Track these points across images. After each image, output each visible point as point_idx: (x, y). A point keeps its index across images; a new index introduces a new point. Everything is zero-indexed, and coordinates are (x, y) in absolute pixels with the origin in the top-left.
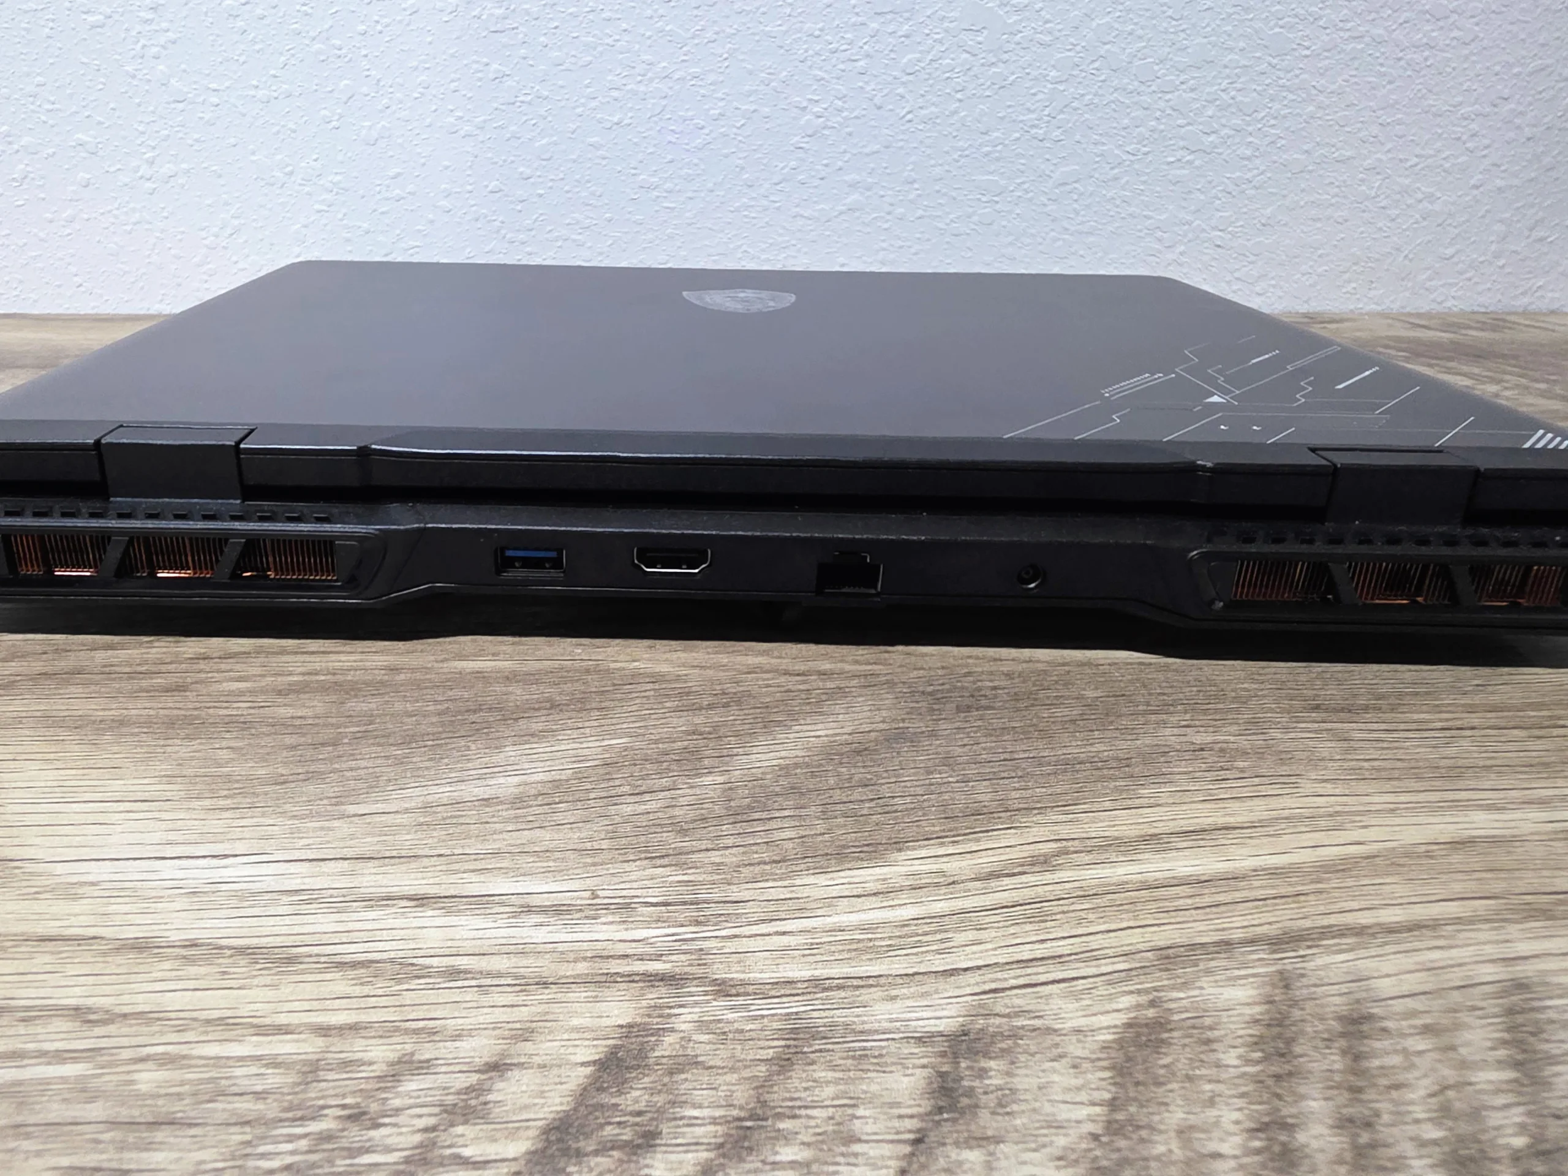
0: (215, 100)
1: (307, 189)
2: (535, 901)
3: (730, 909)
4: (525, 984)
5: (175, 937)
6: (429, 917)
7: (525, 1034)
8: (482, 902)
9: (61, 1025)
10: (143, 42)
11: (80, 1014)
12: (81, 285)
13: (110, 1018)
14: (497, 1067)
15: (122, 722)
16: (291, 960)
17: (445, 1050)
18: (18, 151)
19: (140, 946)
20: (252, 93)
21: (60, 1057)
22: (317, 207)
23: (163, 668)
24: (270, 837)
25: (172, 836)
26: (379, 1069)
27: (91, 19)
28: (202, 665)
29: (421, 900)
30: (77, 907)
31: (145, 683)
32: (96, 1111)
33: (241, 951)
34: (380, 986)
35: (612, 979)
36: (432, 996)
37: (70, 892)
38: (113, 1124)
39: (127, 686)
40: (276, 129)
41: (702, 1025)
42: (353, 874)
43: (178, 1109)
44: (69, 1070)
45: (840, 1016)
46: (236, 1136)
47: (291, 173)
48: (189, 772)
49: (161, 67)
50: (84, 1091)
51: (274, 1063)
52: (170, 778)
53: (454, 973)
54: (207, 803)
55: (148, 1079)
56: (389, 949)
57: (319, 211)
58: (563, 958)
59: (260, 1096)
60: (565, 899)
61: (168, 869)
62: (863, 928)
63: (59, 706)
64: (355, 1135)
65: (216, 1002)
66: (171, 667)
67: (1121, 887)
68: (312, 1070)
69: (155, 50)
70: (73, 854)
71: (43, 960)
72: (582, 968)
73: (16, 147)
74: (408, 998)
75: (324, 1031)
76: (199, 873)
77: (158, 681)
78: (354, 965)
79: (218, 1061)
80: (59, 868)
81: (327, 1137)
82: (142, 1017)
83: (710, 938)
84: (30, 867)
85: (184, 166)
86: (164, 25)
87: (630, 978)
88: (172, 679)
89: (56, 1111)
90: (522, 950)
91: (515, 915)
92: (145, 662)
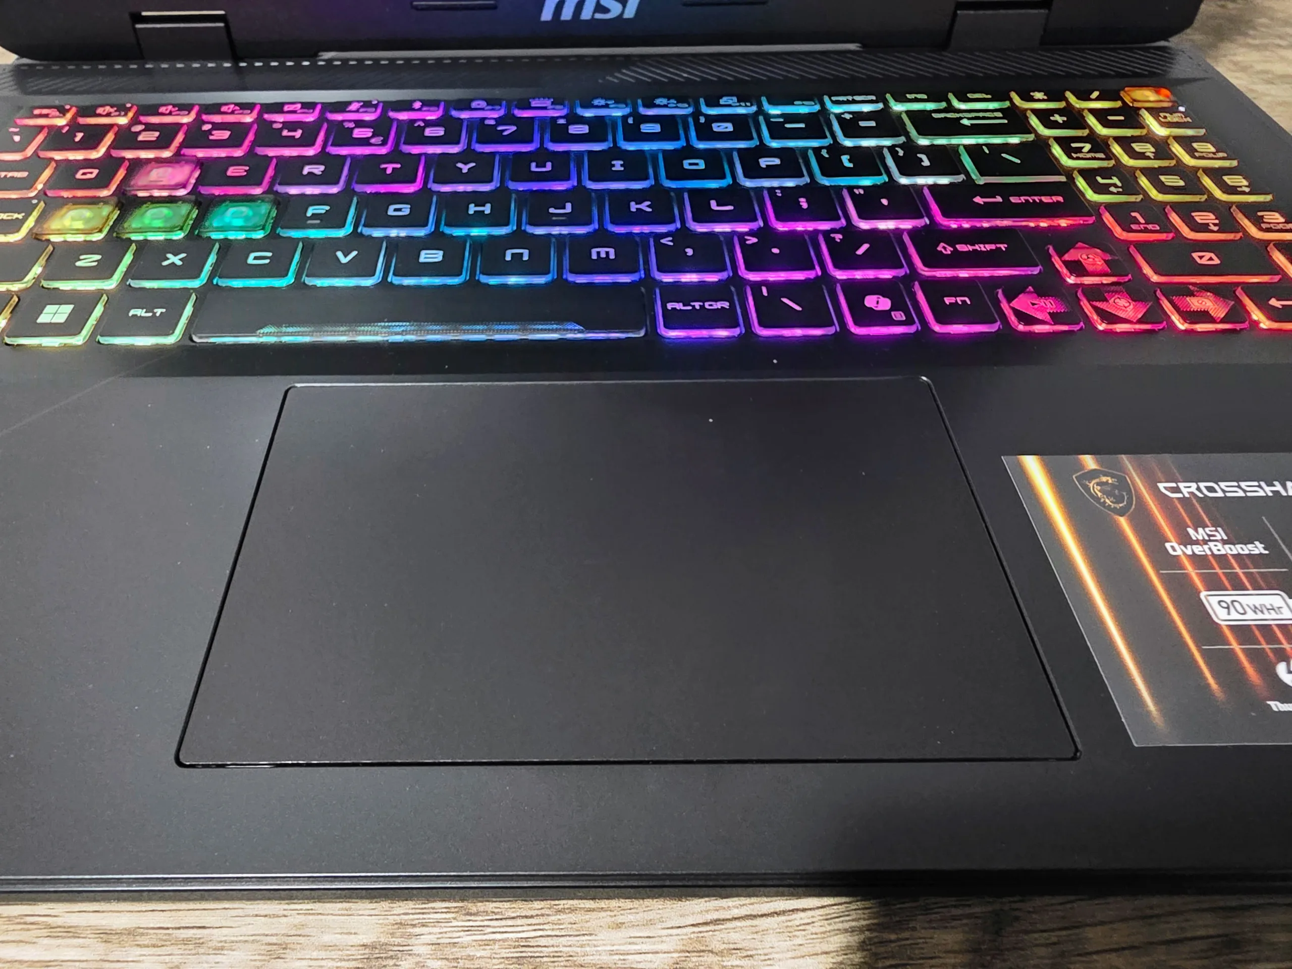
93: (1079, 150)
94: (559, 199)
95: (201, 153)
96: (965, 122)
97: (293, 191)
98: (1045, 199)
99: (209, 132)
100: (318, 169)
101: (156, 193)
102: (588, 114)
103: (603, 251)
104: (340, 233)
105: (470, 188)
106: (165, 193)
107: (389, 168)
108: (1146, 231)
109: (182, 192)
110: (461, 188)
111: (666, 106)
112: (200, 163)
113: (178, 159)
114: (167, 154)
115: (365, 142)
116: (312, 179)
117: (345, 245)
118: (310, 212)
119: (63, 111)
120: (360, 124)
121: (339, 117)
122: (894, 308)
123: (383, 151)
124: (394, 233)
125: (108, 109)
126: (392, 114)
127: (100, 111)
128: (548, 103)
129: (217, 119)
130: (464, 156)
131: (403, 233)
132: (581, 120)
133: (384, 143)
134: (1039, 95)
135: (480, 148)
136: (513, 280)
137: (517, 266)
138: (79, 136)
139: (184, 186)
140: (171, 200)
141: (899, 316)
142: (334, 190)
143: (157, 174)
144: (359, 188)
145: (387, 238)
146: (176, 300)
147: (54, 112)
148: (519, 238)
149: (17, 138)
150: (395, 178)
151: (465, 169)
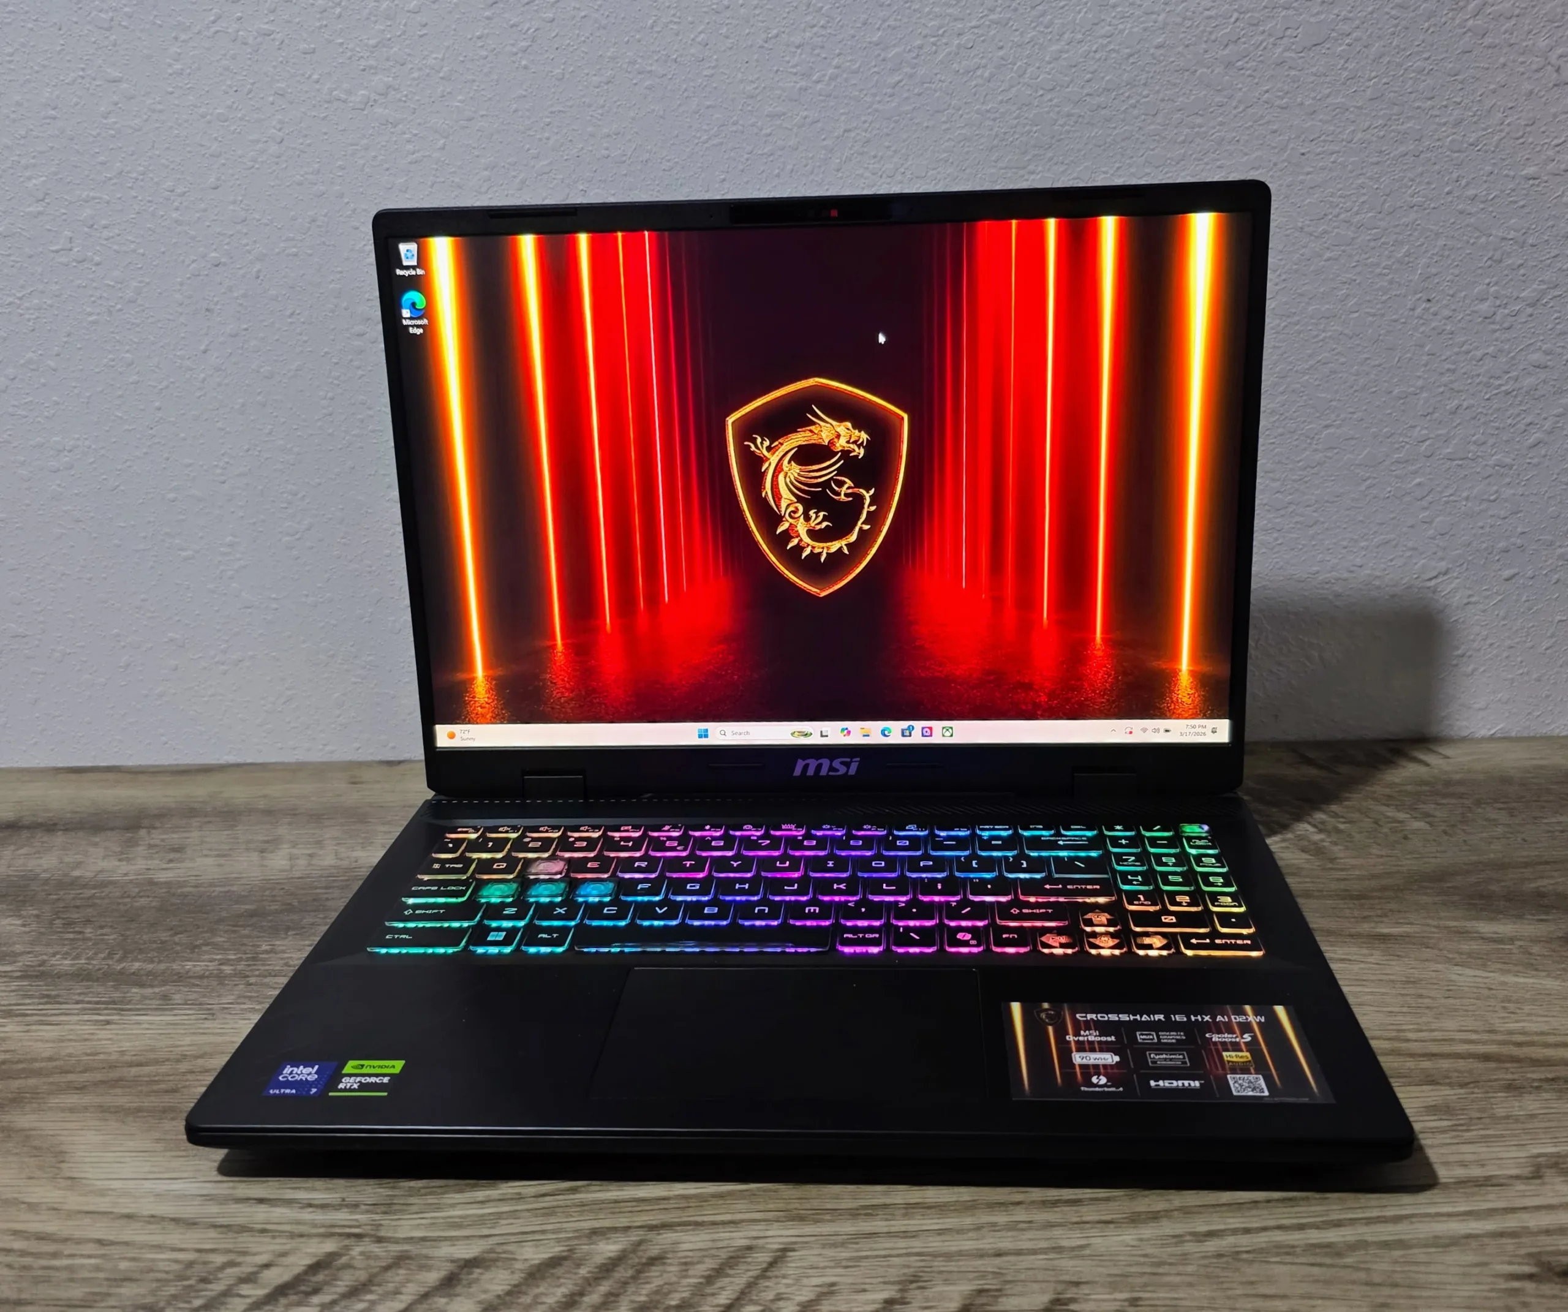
0: (275, 606)
1: (346, 667)
2: (316, 1202)
3: (404, 1207)
4: (292, 1236)
5: (146, 1213)
6: (262, 1208)
7: (284, 1254)
8: (289, 1202)
9: (91, 1245)
10: (222, 568)
11: (100, 1242)
12: (166, 743)
13: (112, 1243)
14: (267, 1266)
15: (139, 1110)
16: (195, 1224)
17: (248, 1259)
18: (124, 647)
19: (129, 1217)
20: (304, 599)
21: (90, 1257)
22: (353, 679)
23: (167, 1078)
24: (199, 1171)
25: (154, 1169)
26: (218, 1265)
27: (184, 554)
28: (189, 1077)
29: (261, 1201)
30: (107, 1199)
31: (155, 1087)
32: (101, 1275)
33: (173, 1220)
34: (230, 1235)
35: (332, 1235)
36: (251, 1239)
37: (102, 1193)
38: (108, 1279)
39: (144, 1089)
40: (322, 624)
41: (362, 1253)
42: (233, 1188)
43: (137, 1276)
44: (93, 1261)
45: (424, 1251)
46: (154, 1285)
47: (333, 656)
48: (168, 1137)
49: (234, 585)
50: (98, 1268)
51: (176, 1261)
52: (158, 1141)
53: (264, 1231)
54: (174, 1154)
55: (123, 1265)
56: (240, 1220)
57: (355, 683)
58: (315, 1226)
59: (167, 1272)
60: (328, 1201)
61: (148, 1185)
62: (460, 1217)
63: (108, 1100)
64: (202, 1286)
65: (157, 1239)
66: (171, 1078)
67: (603, 1202)
68: (190, 1264)
69: (230, 573)
70: (104, 1176)
71: (87, 1220)
72: (322, 1230)
73: (123, 644)
74: (240, 1239)
75: (199, 1251)
76: (162, 1186)
77: (163, 1086)
78: (221, 1226)
79: (153, 1260)
80: (99, 1183)
81: (191, 1286)
82: (126, 1244)
83: (386, 1220)
84: (84, 1181)
85: (250, 653)
86: (238, 556)
87: (340, 1235)
88: (170, 1085)
89: (87, 1275)
90: (298, 1223)
91: (301, 1208)
92: (157, 1074)
93: (1126, 860)
94: (791, 882)
95: (567, 855)
96: (1061, 843)
97: (627, 876)
98: (1089, 887)
99: (574, 842)
100: (644, 864)
101: (542, 877)
102: (819, 833)
103: (812, 909)
104: (657, 898)
105: (737, 875)
106: (547, 877)
107: (688, 863)
108: (1142, 905)
109: (559, 876)
110: (732, 875)
111: (869, 830)
112: (569, 861)
113: (553, 858)
114: (546, 855)
115: (673, 849)
116: (639, 870)
117: (660, 904)
118: (639, 887)
119: (476, 830)
120: (670, 838)
121: (656, 834)
122: (972, 939)
123: (684, 854)
124: (689, 898)
125: (506, 828)
126: (691, 833)
127: (501, 829)
128: (793, 827)
129: (576, 835)
130: (734, 858)
131: (694, 898)
132: (814, 837)
133: (685, 850)
134: (1118, 827)
135: (745, 853)
136: (758, 923)
137: (761, 916)
138: (491, 844)
139: (561, 873)
140: (550, 881)
141: (973, 942)
142: (653, 876)
143: (542, 867)
144: (668, 874)
145: (685, 902)
146: (564, 930)
147: (471, 830)
148: (763, 902)
149: (451, 845)
150: (692, 869)
151: (735, 864)
